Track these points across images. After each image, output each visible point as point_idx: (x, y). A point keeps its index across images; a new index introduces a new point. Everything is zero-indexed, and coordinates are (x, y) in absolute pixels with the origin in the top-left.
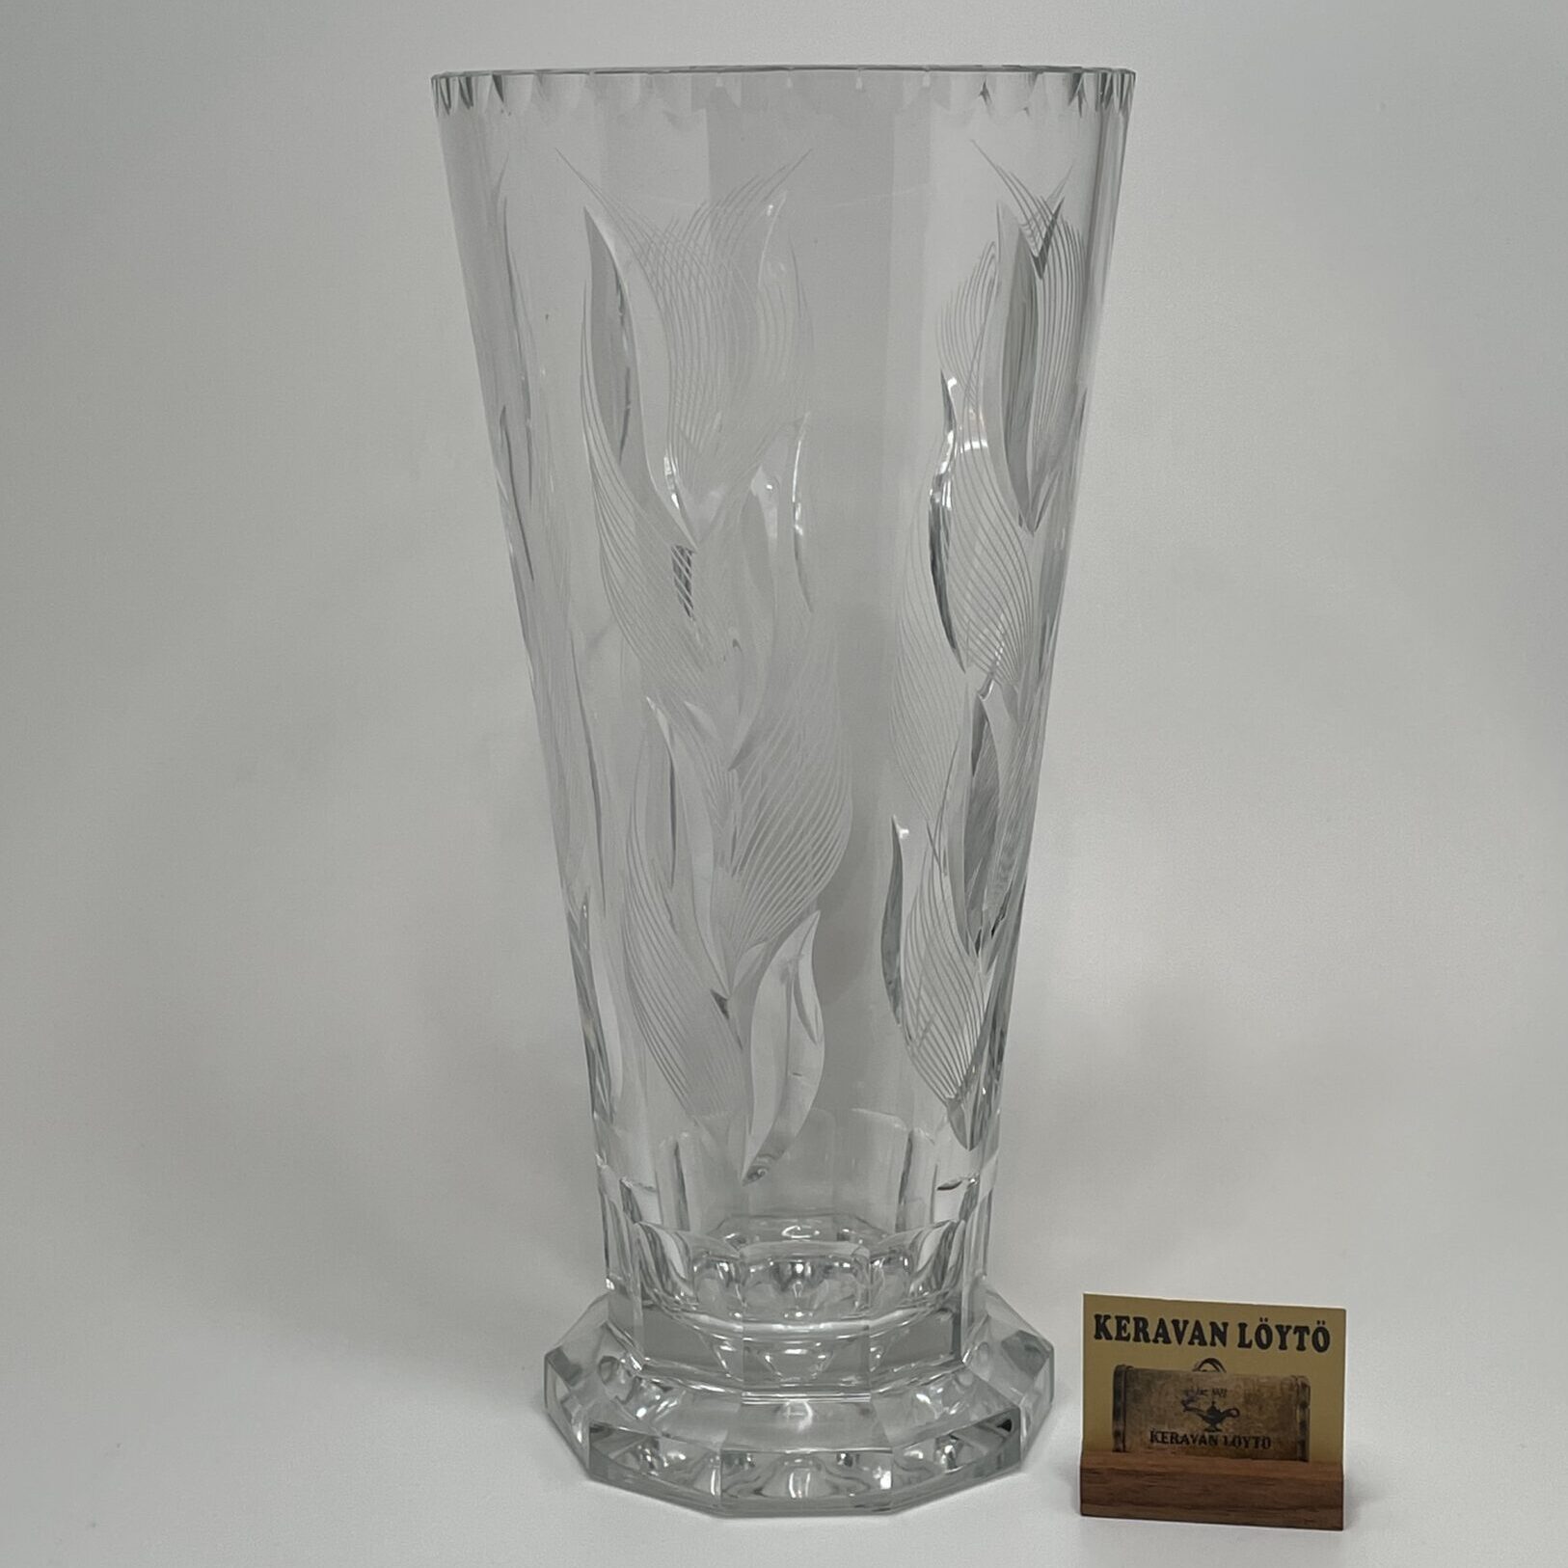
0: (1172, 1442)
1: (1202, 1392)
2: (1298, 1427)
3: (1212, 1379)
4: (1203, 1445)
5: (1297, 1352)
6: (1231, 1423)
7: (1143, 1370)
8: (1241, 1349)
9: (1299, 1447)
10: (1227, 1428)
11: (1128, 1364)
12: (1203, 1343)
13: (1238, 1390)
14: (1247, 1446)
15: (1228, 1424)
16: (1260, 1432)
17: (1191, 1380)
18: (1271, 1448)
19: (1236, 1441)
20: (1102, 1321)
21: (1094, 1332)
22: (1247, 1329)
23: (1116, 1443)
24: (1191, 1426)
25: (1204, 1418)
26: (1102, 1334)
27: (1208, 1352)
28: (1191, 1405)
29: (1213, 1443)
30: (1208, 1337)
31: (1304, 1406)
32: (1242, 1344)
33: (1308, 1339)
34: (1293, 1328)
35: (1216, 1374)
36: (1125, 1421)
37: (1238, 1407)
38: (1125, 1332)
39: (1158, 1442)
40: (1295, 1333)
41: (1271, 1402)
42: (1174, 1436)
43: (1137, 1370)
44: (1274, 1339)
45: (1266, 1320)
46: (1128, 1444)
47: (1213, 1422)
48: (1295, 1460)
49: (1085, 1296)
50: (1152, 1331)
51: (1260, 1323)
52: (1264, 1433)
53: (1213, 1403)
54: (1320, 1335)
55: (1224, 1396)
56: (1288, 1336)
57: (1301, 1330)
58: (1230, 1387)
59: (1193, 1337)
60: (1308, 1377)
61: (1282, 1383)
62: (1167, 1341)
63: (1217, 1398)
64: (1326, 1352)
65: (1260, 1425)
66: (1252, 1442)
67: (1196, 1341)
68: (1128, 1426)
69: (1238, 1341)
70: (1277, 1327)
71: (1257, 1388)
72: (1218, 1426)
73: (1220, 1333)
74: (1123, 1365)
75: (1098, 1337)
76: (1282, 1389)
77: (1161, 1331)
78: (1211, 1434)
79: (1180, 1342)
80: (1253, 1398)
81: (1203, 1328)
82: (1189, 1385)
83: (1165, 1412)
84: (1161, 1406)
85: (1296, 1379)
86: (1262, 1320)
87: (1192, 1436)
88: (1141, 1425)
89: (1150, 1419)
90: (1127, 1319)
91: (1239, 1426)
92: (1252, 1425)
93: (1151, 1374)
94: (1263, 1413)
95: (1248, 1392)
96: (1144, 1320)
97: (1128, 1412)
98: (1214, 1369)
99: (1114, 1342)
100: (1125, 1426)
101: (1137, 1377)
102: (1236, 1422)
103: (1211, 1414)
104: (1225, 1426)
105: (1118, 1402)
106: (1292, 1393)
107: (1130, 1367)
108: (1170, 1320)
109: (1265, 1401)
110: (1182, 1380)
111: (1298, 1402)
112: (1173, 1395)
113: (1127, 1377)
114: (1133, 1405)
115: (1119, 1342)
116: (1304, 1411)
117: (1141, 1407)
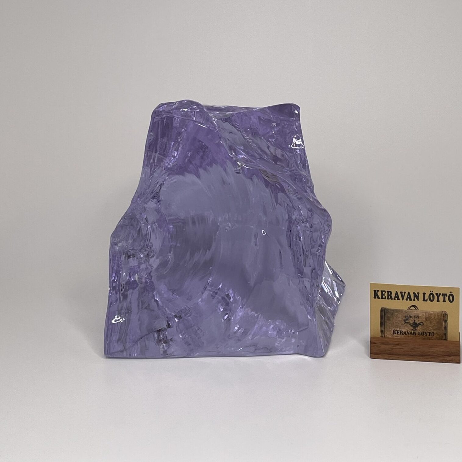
0: (400, 334)
1: (411, 317)
2: (444, 329)
3: (414, 312)
4: (411, 335)
5: (443, 302)
6: (421, 327)
7: (391, 309)
8: (424, 302)
9: (444, 336)
10: (419, 329)
11: (385, 307)
12: (411, 300)
13: (423, 316)
14: (426, 335)
15: (420, 328)
16: (431, 331)
17: (407, 313)
18: (434, 336)
19: (422, 334)
20: (376, 292)
21: (374, 296)
22: (426, 295)
23: (381, 334)
24: (407, 328)
25: (411, 326)
26: (376, 297)
27: (413, 303)
28: (407, 321)
29: (414, 334)
30: (413, 298)
31: (446, 321)
32: (424, 300)
33: (447, 298)
34: (442, 294)
35: (415, 311)
36: (384, 327)
37: (424, 323)
38: (384, 296)
39: (396, 334)
40: (442, 296)
41: (435, 320)
42: (401, 332)
43: (388, 309)
44: (435, 298)
45: (432, 292)
46: (386, 335)
47: (415, 327)
48: (443, 340)
49: (370, 284)
50: (393, 296)
51: (430, 293)
52: (432, 331)
53: (415, 320)
54: (451, 296)
55: (418, 318)
56: (440, 297)
57: (444, 295)
58: (420, 315)
59: (407, 298)
60: (447, 311)
61: (438, 313)
62: (398, 299)
63: (416, 319)
64: (453, 302)
65: (431, 328)
66: (428, 334)
67: (408, 299)
68: (386, 329)
69: (423, 299)
70: (437, 294)
71: (429, 315)
72: (416, 328)
73: (416, 296)
74: (384, 307)
75: (375, 298)
76: (438, 316)
77: (396, 296)
78: (414, 331)
79: (403, 300)
80: (428, 318)
81: (411, 294)
82: (406, 314)
83: (398, 324)
84: (397, 322)
85: (443, 312)
86: (431, 291)
87: (407, 332)
88: (390, 328)
89: (393, 326)
90: (385, 291)
91: (423, 328)
92: (428, 328)
93: (393, 310)
94: (432, 324)
95: (426, 317)
96: (391, 292)
97: (385, 324)
98: (415, 309)
99: (380, 299)
100: (384, 329)
101: (389, 312)
102: (422, 327)
103: (414, 324)
104: (419, 328)
105: (382, 320)
106: (441, 317)
107: (386, 308)
108: (399, 292)
109: (432, 320)
110: (404, 313)
111: (443, 320)
112: (401, 318)
113: (385, 312)
114: (387, 321)
115: (382, 299)
116: (446, 323)
117: (390, 322)
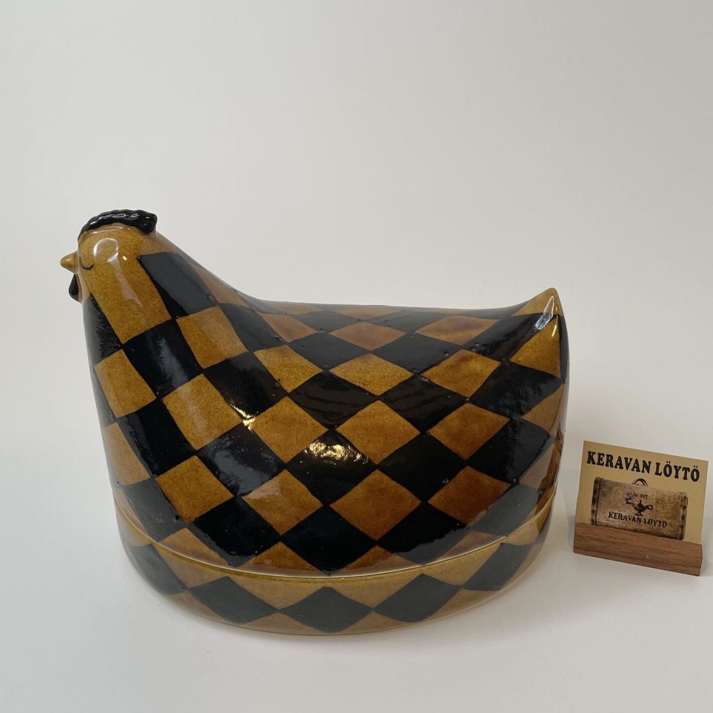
0: (619, 519)
1: (635, 496)
2: (681, 518)
3: (641, 489)
4: (634, 521)
5: (683, 480)
6: (648, 512)
7: (608, 481)
8: (656, 476)
9: (680, 528)
11: (601, 477)
12: (638, 470)
13: (653, 496)
14: (655, 525)
16: (661, 519)
17: (630, 488)
18: (667, 528)
19: (650, 522)
20: (591, 454)
21: (587, 460)
22: (660, 466)
23: (592, 515)
24: (629, 511)
25: (636, 508)
26: (591, 461)
27: (640, 475)
28: (629, 501)
29: (638, 521)
30: (641, 468)
31: (685, 508)
32: (657, 473)
33: (689, 474)
34: (682, 468)
35: (643, 487)
36: (597, 506)
37: (652, 505)
38: (602, 461)
39: (612, 518)
40: (683, 470)
41: (669, 504)
42: (621, 515)
43: (605, 481)
44: (672, 473)
45: (670, 462)
46: (598, 517)
47: (640, 512)
49: (584, 441)
50: (614, 462)
51: (666, 464)
52: (664, 520)
53: (641, 501)
54: (695, 473)
55: (646, 499)
56: (679, 472)
57: (686, 470)
58: (650, 495)
59: (634, 467)
60: (687, 493)
61: (675, 495)
62: (621, 468)
63: (642, 499)
64: (697, 481)
65: (663, 516)
66: (658, 523)
67: (635, 469)
68: (599, 508)
69: (655, 472)
70: (675, 467)
71: (662, 496)
73: (647, 467)
74: (599, 477)
75: (589, 462)
76: (674, 498)
77: (619, 462)
78: (638, 517)
79: (627, 469)
80: (660, 501)
81: (639, 464)
82: (630, 491)
83: (617, 503)
84: (615, 500)
85: (682, 494)
86: (667, 462)
87: (629, 517)
88: (605, 509)
89: (610, 506)
90: (603, 455)
91: (652, 514)
92: (658, 515)
93: (612, 483)
94: (664, 509)
95: (657, 498)
96: (612, 457)
97: (599, 502)
98: (642, 484)
99: (596, 465)
100: (597, 508)
101: (606, 484)
102: (651, 512)
103: (639, 507)
104: (645, 514)
105: (595, 496)
106: (679, 501)
107: (602, 479)
108: (624, 457)
109: (665, 503)
110: (627, 488)
111: (681, 505)
112: (621, 495)
113: (601, 485)
114: (602, 498)
115: (598, 466)
116: (684, 511)
117: (606, 499)
